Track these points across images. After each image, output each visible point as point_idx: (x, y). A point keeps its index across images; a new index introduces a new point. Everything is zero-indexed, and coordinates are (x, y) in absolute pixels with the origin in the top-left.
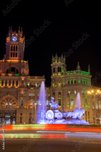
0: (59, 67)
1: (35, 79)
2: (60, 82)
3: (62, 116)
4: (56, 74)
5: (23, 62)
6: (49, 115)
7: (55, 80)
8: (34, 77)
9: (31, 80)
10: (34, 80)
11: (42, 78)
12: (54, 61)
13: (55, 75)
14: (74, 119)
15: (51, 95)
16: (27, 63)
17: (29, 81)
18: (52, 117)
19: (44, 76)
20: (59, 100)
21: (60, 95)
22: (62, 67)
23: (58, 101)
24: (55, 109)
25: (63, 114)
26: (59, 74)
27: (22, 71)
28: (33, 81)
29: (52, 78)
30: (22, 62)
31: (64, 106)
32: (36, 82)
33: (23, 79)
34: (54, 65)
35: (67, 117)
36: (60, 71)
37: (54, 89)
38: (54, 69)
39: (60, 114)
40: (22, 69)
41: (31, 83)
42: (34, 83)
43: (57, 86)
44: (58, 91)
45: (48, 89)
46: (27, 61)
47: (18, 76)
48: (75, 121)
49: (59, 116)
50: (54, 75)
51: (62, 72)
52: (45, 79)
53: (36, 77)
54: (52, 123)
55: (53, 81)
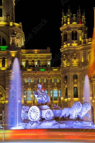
0: (75, 32)
1: (34, 53)
2: (75, 58)
3: (52, 115)
4: (69, 44)
5: (14, 25)
6: (33, 114)
7: (66, 55)
8: (33, 50)
9: (27, 55)
10: (32, 55)
11: (46, 53)
12: (65, 21)
13: (67, 46)
14: (72, 120)
15: (62, 80)
16: (20, 27)
17: (24, 57)
18: (38, 118)
19: (49, 49)
20: (75, 89)
21: (76, 81)
22: (79, 32)
23: (73, 90)
24: (42, 104)
25: (55, 111)
26: (75, 44)
27: (11, 41)
28: (31, 58)
29: (62, 50)
30: (11, 24)
31: (83, 98)
32: (37, 58)
33: (13, 55)
34: (65, 29)
35: (61, 116)
36: (76, 39)
37: (66, 71)
38: (66, 35)
39: (49, 113)
40: (11, 38)
41: (27, 61)
42: (33, 61)
43: (71, 65)
44: (73, 74)
45: (56, 70)
46: (20, 23)
47: (5, 51)
48: (72, 123)
49: (48, 116)
50: (65, 46)
51: (79, 40)
52: (51, 54)
53: (36, 50)
54: (36, 127)
55: (63, 57)
